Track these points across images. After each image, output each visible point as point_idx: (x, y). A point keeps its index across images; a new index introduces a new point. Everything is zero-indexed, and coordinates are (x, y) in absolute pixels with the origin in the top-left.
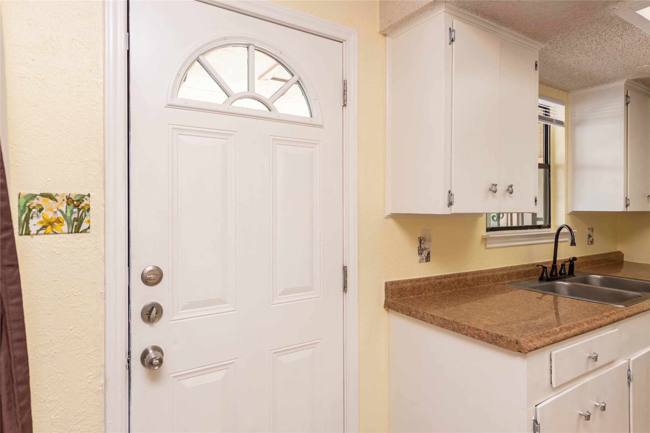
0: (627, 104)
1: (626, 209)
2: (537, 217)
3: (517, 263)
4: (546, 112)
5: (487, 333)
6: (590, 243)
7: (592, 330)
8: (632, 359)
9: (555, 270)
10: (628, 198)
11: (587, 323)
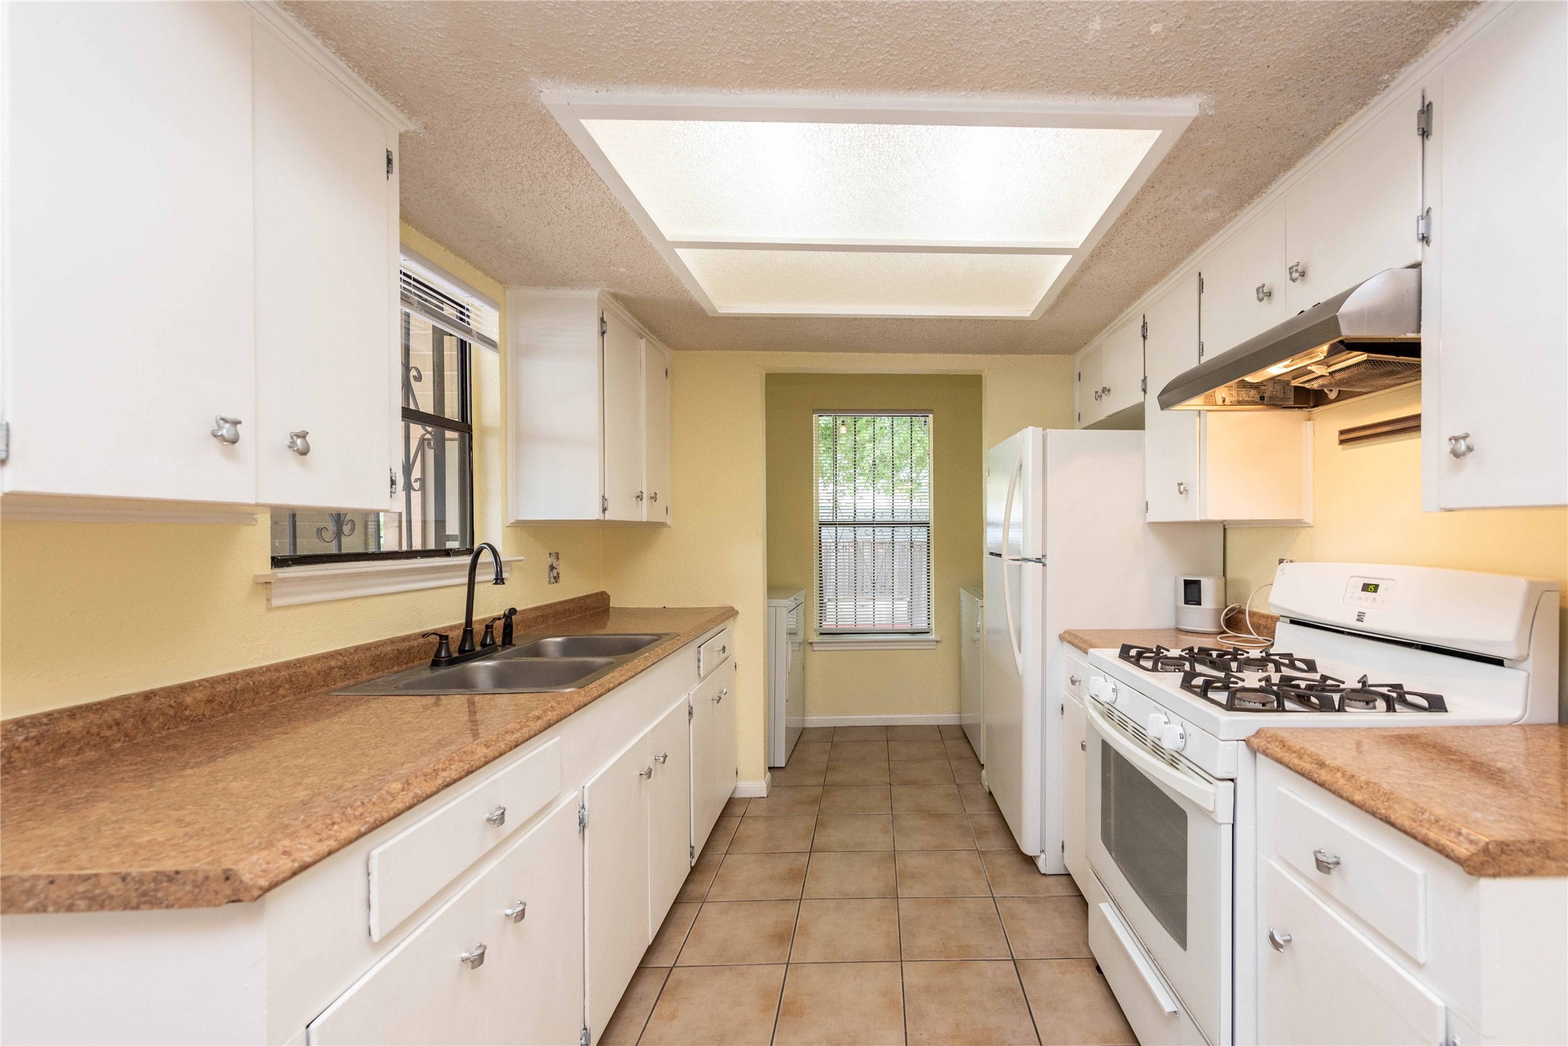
0: (603, 333)
1: (603, 515)
2: (447, 533)
3: (379, 637)
4: (461, 313)
5: (124, 879)
6: (552, 580)
7: (495, 758)
8: (587, 786)
9: (469, 639)
10: (606, 497)
11: (485, 745)
